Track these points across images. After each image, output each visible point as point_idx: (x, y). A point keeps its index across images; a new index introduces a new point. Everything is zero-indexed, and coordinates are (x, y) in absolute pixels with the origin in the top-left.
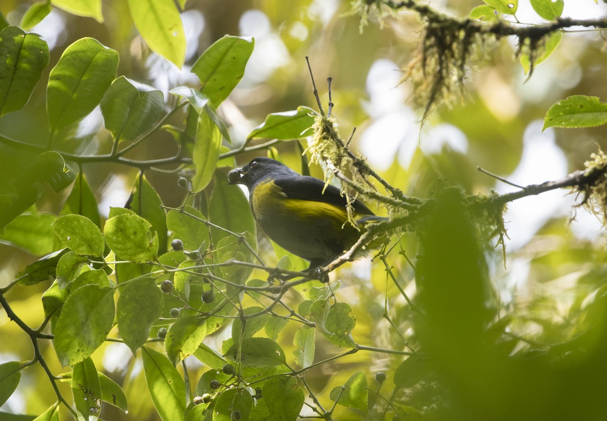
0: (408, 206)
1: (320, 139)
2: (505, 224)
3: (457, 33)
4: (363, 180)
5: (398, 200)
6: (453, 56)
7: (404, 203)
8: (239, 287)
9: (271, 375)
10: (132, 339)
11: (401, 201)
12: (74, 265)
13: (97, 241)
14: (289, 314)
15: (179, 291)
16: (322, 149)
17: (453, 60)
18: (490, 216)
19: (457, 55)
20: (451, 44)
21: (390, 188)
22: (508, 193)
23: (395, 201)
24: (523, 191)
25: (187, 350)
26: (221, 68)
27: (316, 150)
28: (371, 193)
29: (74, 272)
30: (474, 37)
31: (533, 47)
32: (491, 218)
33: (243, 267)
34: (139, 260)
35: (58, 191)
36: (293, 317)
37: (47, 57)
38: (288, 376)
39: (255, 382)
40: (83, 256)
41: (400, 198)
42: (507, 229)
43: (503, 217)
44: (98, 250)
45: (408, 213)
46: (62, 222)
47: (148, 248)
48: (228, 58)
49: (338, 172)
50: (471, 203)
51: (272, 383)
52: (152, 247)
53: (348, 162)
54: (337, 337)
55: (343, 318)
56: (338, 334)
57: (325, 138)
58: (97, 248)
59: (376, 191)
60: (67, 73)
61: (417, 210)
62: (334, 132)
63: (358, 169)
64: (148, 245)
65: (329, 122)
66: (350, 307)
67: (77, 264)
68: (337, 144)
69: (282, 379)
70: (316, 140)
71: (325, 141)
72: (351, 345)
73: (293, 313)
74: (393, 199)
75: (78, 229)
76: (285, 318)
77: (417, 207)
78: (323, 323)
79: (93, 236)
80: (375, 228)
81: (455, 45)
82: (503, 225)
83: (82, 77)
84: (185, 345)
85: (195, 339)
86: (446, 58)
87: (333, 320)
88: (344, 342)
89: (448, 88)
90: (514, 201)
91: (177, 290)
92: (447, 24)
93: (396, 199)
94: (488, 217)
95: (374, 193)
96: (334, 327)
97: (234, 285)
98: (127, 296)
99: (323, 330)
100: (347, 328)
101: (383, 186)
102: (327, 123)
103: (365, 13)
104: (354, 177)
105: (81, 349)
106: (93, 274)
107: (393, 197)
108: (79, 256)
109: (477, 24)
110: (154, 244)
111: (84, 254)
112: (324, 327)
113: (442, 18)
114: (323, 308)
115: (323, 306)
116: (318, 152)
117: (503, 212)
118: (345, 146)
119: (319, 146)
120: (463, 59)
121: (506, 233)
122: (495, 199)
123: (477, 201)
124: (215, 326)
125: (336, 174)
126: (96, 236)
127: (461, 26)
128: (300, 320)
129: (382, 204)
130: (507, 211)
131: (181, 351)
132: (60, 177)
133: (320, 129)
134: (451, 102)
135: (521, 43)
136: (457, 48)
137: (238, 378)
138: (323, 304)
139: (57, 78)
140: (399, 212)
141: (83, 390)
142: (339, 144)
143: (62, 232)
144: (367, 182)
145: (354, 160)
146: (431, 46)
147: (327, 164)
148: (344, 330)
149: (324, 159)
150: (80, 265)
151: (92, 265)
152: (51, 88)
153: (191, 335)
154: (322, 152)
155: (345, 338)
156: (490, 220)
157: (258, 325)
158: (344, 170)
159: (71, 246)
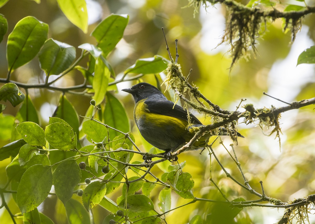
0: (223, 115)
1: (171, 76)
2: (280, 125)
3: (250, 17)
4: (196, 100)
5: (217, 112)
6: (248, 30)
7: (220, 114)
8: (125, 164)
9: (146, 217)
10: (63, 196)
11: (219, 113)
12: (29, 152)
13: (42, 137)
14: (156, 180)
15: (92, 167)
16: (172, 82)
17: (248, 33)
18: (271, 120)
19: (250, 30)
20: (247, 23)
21: (212, 105)
22: (281, 107)
23: (215, 112)
24: (290, 106)
25: (95, 202)
26: (109, 33)
27: (169, 83)
28: (201, 108)
29: (29, 156)
30: (260, 19)
31: (294, 24)
32: (272, 122)
33: (127, 152)
34: (66, 149)
35: (15, 106)
36: (158, 182)
37: (6, 28)
38: (155, 217)
39: (137, 221)
40: (34, 146)
41: (218, 111)
42: (281, 128)
43: (279, 121)
44: (43, 143)
45: (223, 120)
46: (22, 126)
47: (71, 142)
48: (113, 27)
49: (181, 96)
50: (260, 113)
51: (146, 221)
52: (73, 142)
53: (188, 90)
54: (183, 193)
55: (187, 182)
56: (184, 191)
57: (173, 76)
58: (42, 141)
59: (204, 107)
60: (19, 36)
61: (228, 118)
62: (179, 72)
63: (193, 94)
64: (71, 140)
65: (176, 66)
66: (191, 175)
67: (31, 151)
68: (181, 79)
69: (152, 219)
70: (169, 77)
71: (174, 78)
72: (191, 197)
73: (158, 180)
74: (214, 111)
75: (31, 130)
76: (154, 183)
77: (228, 116)
78: (175, 184)
79: (40, 135)
80: (203, 128)
81: (249, 24)
82: (279, 126)
83: (27, 39)
84: (94, 199)
85: (99, 195)
86: (244, 31)
87: (181, 183)
88: (187, 196)
89: (246, 49)
90: (285, 112)
91: (91, 167)
92: (244, 11)
93: (215, 111)
94: (270, 121)
95: (203, 108)
96: (181, 187)
97: (122, 163)
98: (59, 171)
99: (174, 188)
100: (189, 187)
101: (208, 104)
102: (175, 67)
103: (197, 6)
104: (191, 99)
105: (33, 202)
106: (40, 157)
107: (214, 110)
108: (32, 146)
109: (261, 11)
110: (74, 139)
111: (35, 145)
112: (175, 187)
113: (241, 8)
114: (174, 176)
115: (175, 175)
116: (170, 84)
117: (279, 118)
118: (186, 81)
119: (171, 80)
120: (254, 32)
121: (280, 130)
122: (273, 111)
123: (264, 112)
124: (113, 189)
125: (180, 97)
126: (41, 134)
127: (252, 13)
128: (162, 184)
129: (208, 115)
130: (281, 118)
131: (92, 202)
132: (16, 98)
133: (171, 71)
134: (248, 57)
135: (287, 22)
136: (250, 26)
137: (126, 218)
138: (175, 174)
139: (13, 39)
140: (217, 119)
141: (30, 223)
142: (182, 79)
143: (22, 132)
144: (199, 102)
145: (191, 89)
146: (235, 25)
147: (175, 91)
148: (188, 188)
149: (174, 88)
150: (33, 152)
151: (39, 152)
152: (9, 45)
153: (97, 193)
154: (172, 84)
155: (188, 193)
156: (272, 123)
157: (137, 187)
158: (185, 95)
159: (27, 140)
